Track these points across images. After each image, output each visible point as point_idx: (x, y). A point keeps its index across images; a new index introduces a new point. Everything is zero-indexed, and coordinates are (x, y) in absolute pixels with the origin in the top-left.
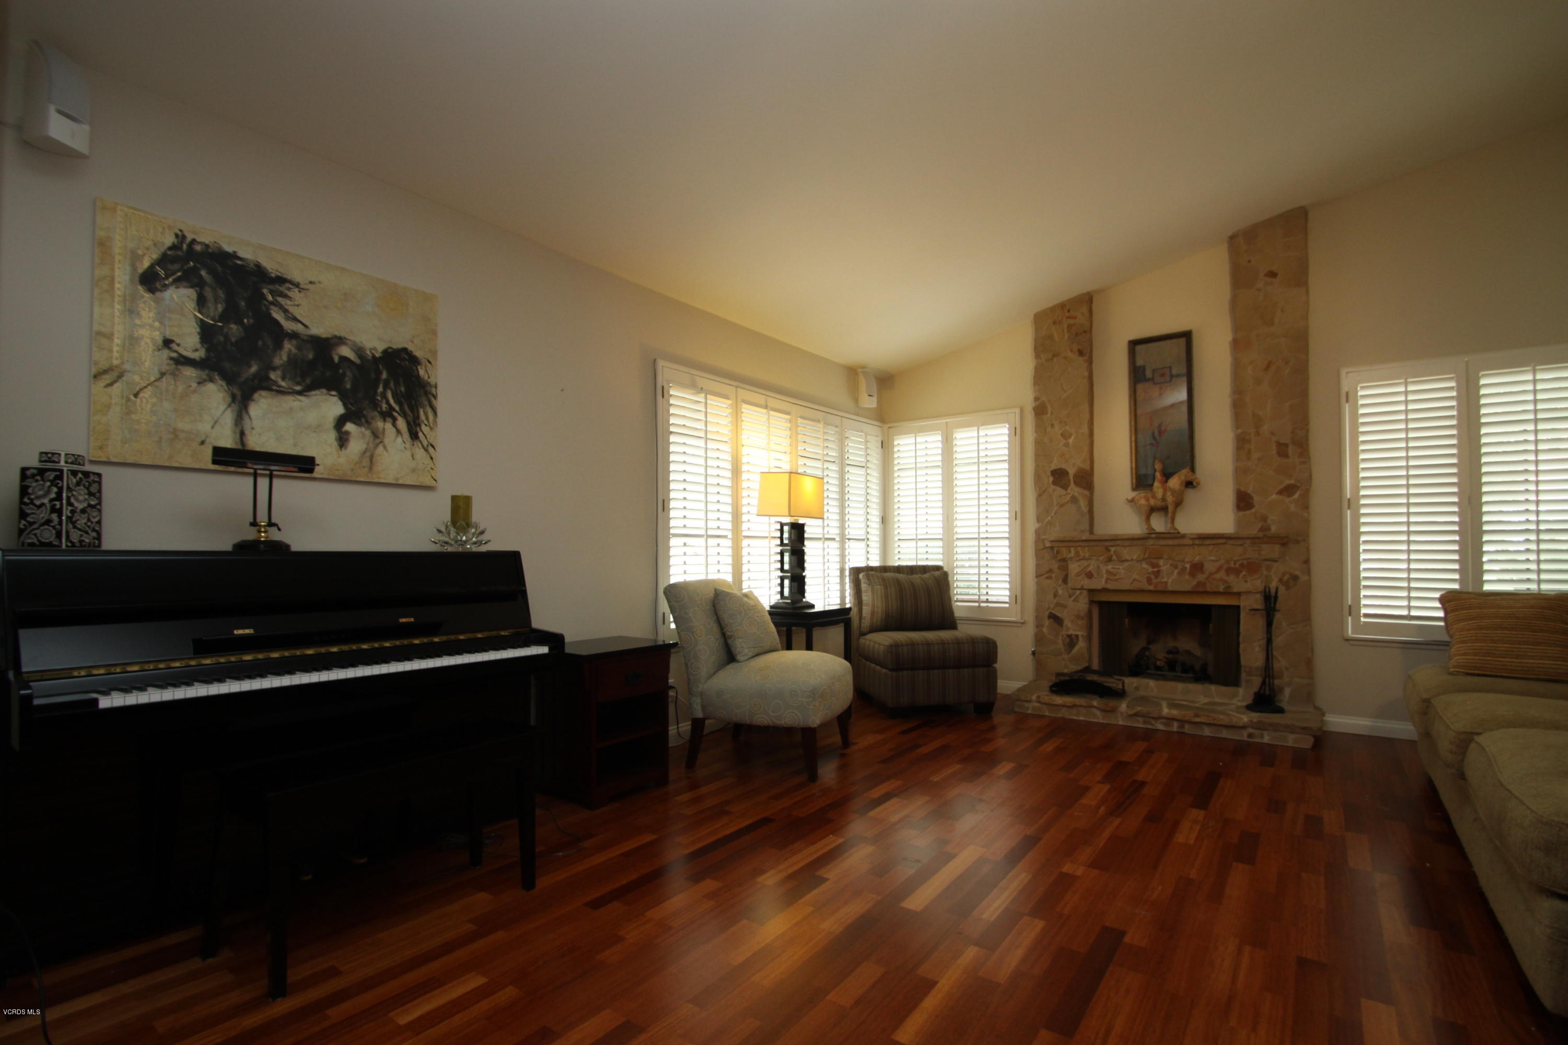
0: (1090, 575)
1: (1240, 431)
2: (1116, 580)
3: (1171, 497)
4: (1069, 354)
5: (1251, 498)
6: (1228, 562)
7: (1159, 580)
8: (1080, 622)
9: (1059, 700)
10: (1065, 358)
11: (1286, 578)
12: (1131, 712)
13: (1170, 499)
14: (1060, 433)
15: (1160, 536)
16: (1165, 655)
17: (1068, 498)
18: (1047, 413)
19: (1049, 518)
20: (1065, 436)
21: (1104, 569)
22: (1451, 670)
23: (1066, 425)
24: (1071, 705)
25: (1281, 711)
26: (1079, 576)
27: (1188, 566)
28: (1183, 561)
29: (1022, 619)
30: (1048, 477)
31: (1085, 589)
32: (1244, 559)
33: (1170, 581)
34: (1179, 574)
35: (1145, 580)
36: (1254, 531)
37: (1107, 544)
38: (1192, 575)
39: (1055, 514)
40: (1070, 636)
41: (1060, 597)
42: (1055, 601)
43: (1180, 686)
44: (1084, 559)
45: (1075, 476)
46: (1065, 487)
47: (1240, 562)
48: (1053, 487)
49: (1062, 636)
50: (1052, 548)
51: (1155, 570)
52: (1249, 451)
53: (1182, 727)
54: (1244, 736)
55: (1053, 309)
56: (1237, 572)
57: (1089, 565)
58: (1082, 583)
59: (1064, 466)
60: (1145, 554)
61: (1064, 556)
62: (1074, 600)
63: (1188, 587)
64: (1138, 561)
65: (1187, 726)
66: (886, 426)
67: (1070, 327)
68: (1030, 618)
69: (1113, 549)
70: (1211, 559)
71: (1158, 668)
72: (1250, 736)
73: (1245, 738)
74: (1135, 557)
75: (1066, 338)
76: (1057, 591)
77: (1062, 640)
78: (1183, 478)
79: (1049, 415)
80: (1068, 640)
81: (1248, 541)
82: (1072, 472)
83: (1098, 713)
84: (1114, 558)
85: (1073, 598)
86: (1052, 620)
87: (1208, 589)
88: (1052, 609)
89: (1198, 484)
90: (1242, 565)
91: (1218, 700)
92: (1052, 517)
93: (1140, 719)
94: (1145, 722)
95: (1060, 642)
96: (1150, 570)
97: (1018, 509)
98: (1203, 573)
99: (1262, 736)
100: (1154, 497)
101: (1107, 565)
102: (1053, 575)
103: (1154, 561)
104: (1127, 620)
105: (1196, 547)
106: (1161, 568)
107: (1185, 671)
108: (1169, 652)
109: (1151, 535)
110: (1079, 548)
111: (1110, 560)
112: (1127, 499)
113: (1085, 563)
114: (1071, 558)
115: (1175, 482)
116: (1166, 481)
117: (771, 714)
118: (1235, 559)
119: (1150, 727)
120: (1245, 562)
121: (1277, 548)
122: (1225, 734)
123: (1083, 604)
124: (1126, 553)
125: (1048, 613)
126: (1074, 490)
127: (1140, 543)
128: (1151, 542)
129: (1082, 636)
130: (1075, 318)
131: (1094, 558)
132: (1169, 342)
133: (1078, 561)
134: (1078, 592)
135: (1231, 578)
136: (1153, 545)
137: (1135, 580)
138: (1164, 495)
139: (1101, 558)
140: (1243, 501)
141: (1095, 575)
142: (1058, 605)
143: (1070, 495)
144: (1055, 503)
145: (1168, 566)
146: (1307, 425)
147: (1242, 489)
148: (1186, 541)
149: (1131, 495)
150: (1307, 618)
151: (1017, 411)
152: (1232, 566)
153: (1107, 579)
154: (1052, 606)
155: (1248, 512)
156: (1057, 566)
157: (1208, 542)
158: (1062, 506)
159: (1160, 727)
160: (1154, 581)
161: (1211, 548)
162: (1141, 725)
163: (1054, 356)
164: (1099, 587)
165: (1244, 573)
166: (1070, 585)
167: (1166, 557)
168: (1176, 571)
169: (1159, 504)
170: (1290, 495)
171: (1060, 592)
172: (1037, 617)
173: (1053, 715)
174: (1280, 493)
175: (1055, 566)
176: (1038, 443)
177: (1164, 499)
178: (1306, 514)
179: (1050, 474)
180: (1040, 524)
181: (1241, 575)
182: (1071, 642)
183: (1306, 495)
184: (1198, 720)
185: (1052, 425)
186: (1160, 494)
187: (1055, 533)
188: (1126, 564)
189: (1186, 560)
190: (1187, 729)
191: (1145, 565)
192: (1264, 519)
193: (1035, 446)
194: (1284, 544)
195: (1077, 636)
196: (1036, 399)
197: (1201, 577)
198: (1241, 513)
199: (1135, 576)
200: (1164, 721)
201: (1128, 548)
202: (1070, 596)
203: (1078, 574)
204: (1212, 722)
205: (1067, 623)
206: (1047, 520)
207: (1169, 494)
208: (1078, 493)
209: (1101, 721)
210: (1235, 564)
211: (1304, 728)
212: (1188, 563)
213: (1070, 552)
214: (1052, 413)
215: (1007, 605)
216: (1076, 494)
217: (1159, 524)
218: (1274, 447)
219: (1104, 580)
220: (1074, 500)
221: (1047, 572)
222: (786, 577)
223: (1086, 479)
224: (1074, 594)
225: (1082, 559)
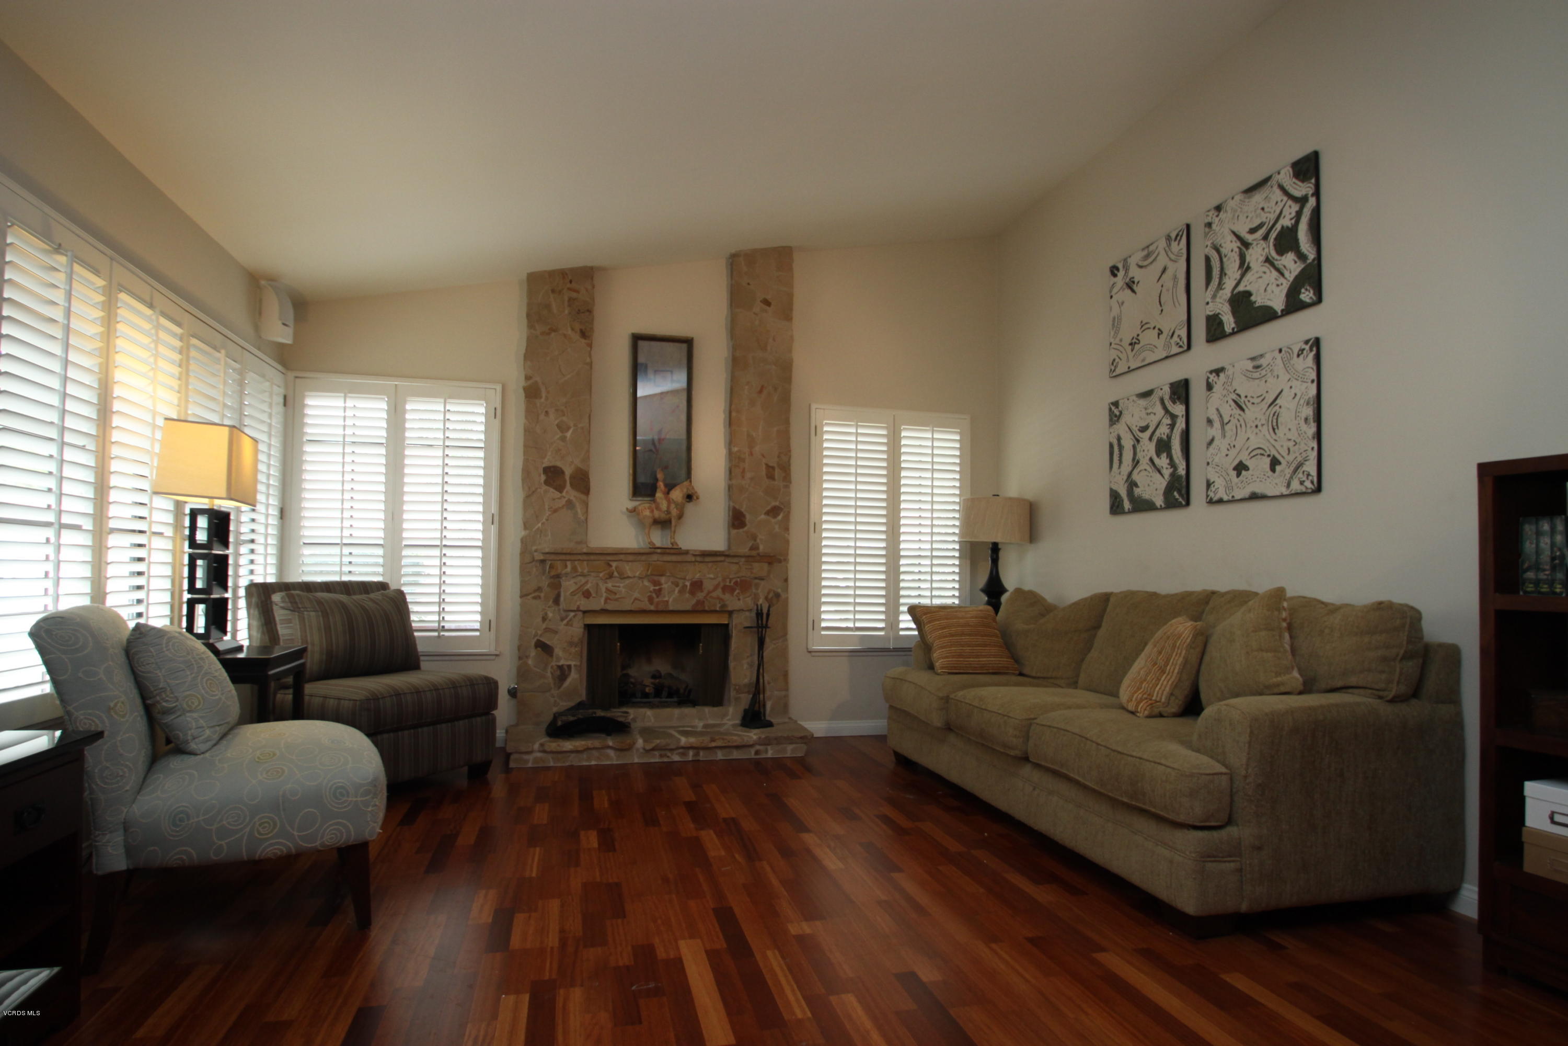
0: (587, 595)
1: (735, 449)
2: (616, 600)
3: (675, 509)
4: (570, 332)
5: (744, 516)
6: (724, 580)
7: (660, 599)
8: (573, 650)
9: (568, 745)
10: (565, 336)
11: (771, 595)
12: (649, 747)
13: (674, 512)
14: (556, 422)
15: (664, 551)
16: (653, 681)
17: (564, 501)
18: (541, 398)
19: (540, 525)
20: (562, 428)
21: (603, 587)
22: (939, 671)
23: (564, 415)
24: (582, 749)
25: (770, 725)
26: (575, 595)
27: (688, 584)
28: (685, 579)
29: (496, 650)
30: (540, 476)
31: (581, 611)
32: (738, 577)
33: (671, 600)
34: (680, 592)
35: (646, 600)
36: (744, 550)
37: (609, 558)
38: (692, 593)
39: (547, 520)
40: (561, 668)
41: (550, 620)
42: (544, 626)
43: (677, 712)
44: (583, 575)
45: (572, 477)
46: (560, 489)
47: (734, 581)
48: (545, 487)
49: (552, 667)
50: (543, 562)
51: (657, 588)
52: (744, 469)
53: (697, 754)
54: (751, 754)
55: (551, 274)
56: (732, 590)
57: (587, 582)
58: (578, 603)
59: (559, 464)
60: (648, 570)
61: (559, 571)
62: (567, 625)
63: (688, 607)
64: (640, 578)
65: (702, 753)
66: (291, 375)
67: (570, 299)
68: (508, 649)
69: (614, 564)
70: (710, 576)
71: (646, 695)
72: (757, 753)
73: (753, 756)
74: (637, 574)
75: (566, 312)
76: (546, 614)
77: (552, 673)
78: (685, 490)
79: (543, 400)
80: (558, 673)
81: (743, 560)
82: (568, 471)
83: (611, 753)
84: (616, 574)
85: (565, 622)
86: (539, 649)
87: (707, 608)
88: (541, 636)
89: (698, 498)
90: (736, 583)
91: (711, 722)
92: (543, 524)
93: (657, 753)
94: (661, 756)
95: (549, 674)
96: (652, 588)
97: (494, 509)
98: (702, 591)
99: (766, 752)
100: (658, 508)
101: (606, 583)
102: (542, 595)
103: (656, 578)
104: (619, 644)
105: (697, 563)
106: (663, 586)
107: (670, 695)
108: (654, 677)
109: (653, 550)
110: (576, 563)
111: (611, 576)
112: (627, 509)
113: (583, 580)
114: (567, 574)
115: (677, 494)
116: (668, 493)
117: (296, 833)
118: (731, 577)
119: (666, 760)
120: (739, 580)
121: (765, 566)
122: (736, 755)
123: (577, 630)
124: (628, 569)
125: (535, 639)
126: (569, 493)
127: (643, 558)
128: (655, 557)
129: (575, 666)
130: (577, 291)
131: (592, 574)
132: (671, 344)
133: (574, 577)
134: (572, 614)
135: (727, 597)
136: (658, 561)
137: (636, 599)
138: (668, 507)
139: (601, 575)
140: (737, 519)
141: (594, 595)
142: (547, 630)
143: (566, 499)
144: (547, 507)
145: (670, 584)
146: (790, 451)
147: (737, 507)
148: (690, 558)
149: (631, 505)
150: (785, 634)
151: (499, 388)
152: (728, 584)
153: (607, 599)
154: (539, 632)
155: (741, 530)
156: (547, 583)
157: (708, 559)
158: (555, 511)
159: (676, 758)
160: (656, 600)
161: (710, 565)
162: (657, 760)
163: (553, 330)
164: (598, 608)
165: (737, 591)
166: (563, 605)
167: (668, 574)
168: (677, 590)
169: (663, 516)
170: (775, 517)
171: (550, 615)
172: (519, 648)
173: (559, 765)
174: (767, 513)
175: (545, 582)
176: (528, 431)
177: (668, 512)
178: (786, 535)
179: (542, 473)
180: (527, 532)
181: (736, 593)
182: (562, 673)
183: (787, 518)
184: (713, 744)
185: (547, 412)
186: (664, 506)
187: (546, 544)
188: (627, 581)
189: (687, 578)
190: (703, 756)
191: (646, 583)
192: (754, 538)
193: (525, 435)
194: (770, 563)
195: (569, 667)
196: (527, 378)
197: (700, 596)
198: (734, 532)
199: (636, 595)
200: (681, 751)
201: (630, 564)
202: (562, 620)
203: (573, 594)
204: (727, 745)
205: (558, 651)
206: (537, 527)
207: (673, 506)
208: (575, 496)
209: (615, 763)
210: (730, 583)
211: (801, 738)
212: (688, 580)
213: (566, 566)
214: (547, 399)
215: (477, 634)
216: (572, 498)
217: (658, 538)
218: (764, 466)
219: (602, 601)
220: (570, 504)
221: (535, 591)
222: (200, 601)
223: (582, 482)
224: (567, 617)
225: (580, 575)
